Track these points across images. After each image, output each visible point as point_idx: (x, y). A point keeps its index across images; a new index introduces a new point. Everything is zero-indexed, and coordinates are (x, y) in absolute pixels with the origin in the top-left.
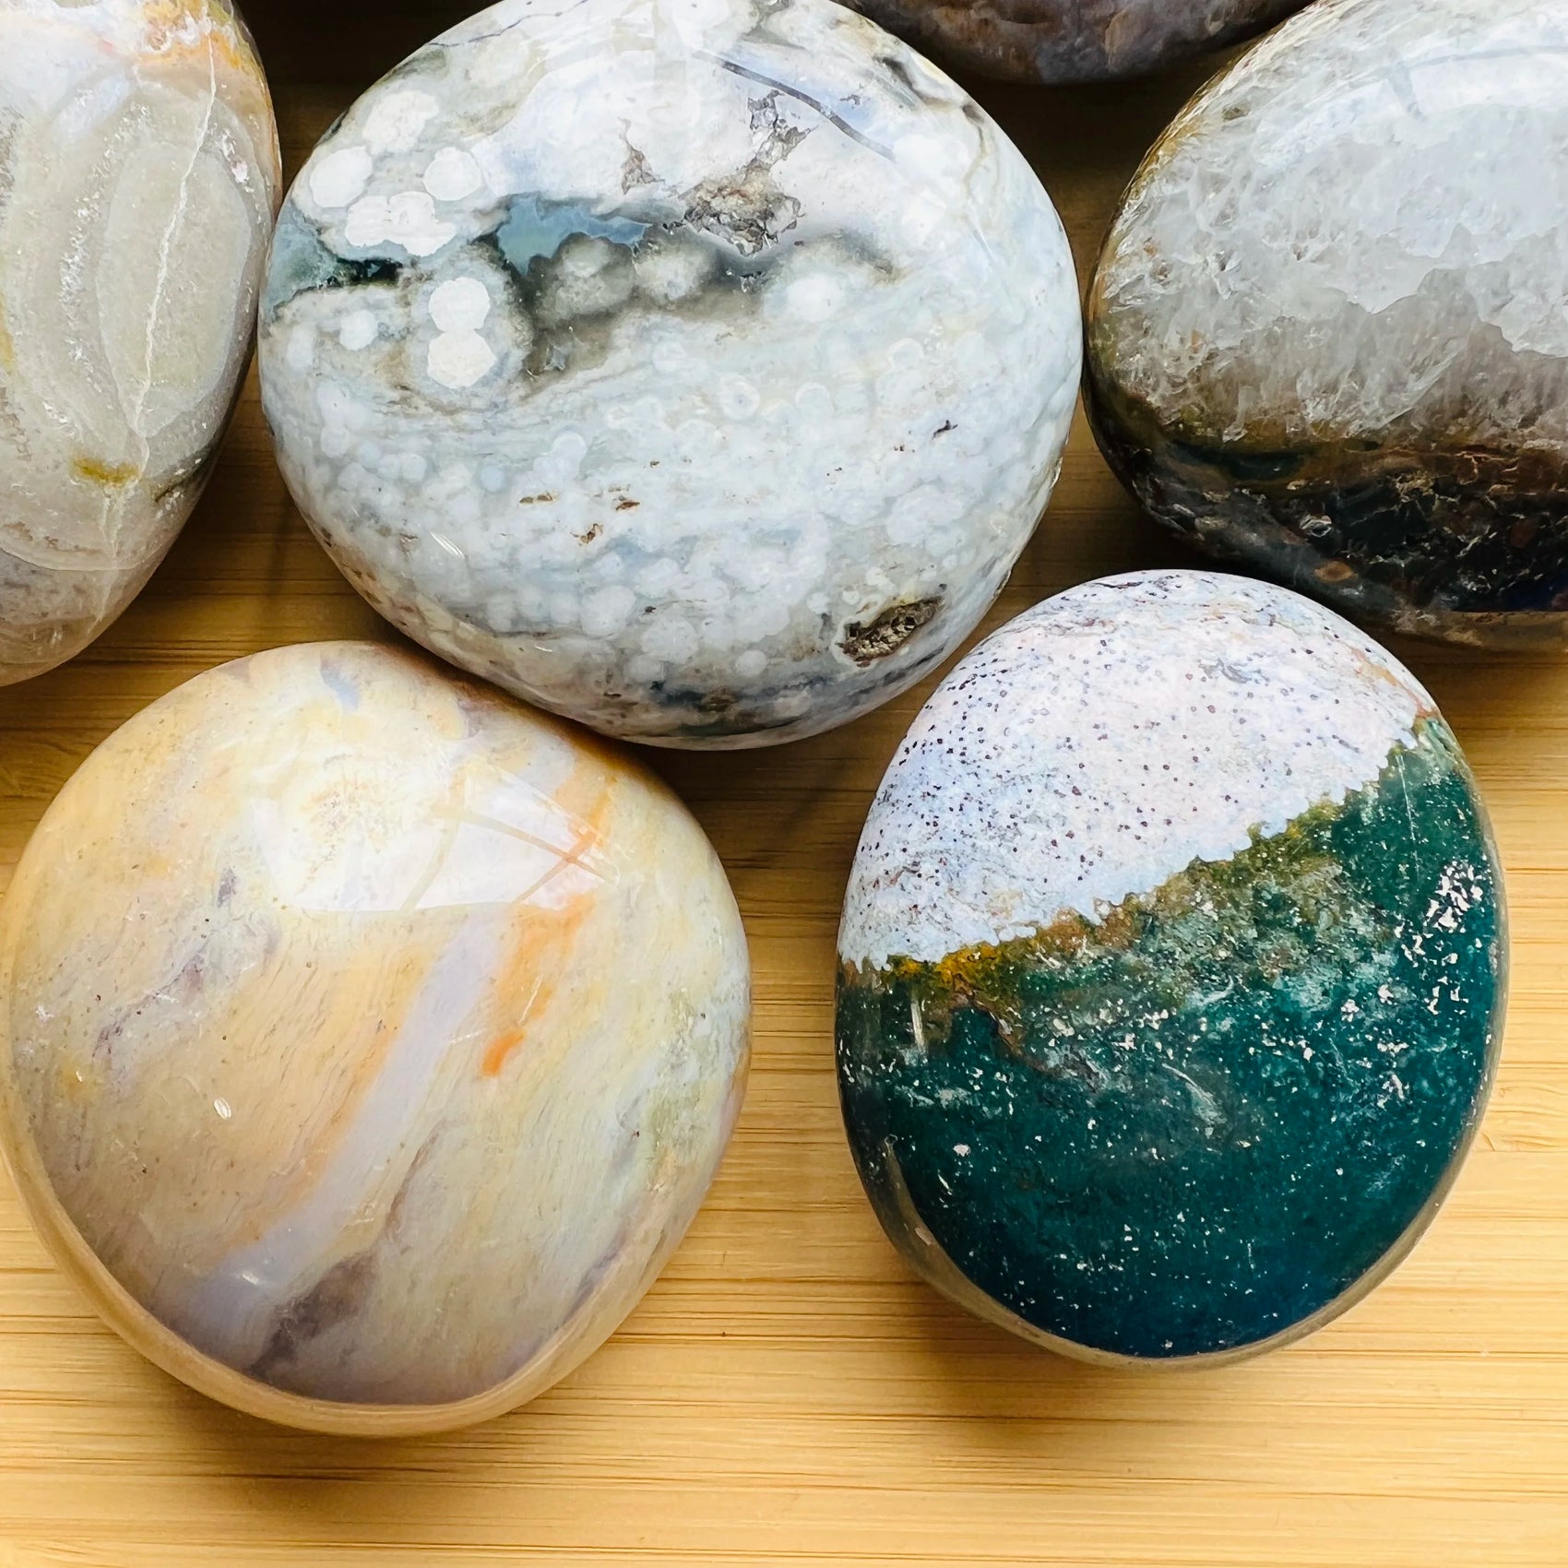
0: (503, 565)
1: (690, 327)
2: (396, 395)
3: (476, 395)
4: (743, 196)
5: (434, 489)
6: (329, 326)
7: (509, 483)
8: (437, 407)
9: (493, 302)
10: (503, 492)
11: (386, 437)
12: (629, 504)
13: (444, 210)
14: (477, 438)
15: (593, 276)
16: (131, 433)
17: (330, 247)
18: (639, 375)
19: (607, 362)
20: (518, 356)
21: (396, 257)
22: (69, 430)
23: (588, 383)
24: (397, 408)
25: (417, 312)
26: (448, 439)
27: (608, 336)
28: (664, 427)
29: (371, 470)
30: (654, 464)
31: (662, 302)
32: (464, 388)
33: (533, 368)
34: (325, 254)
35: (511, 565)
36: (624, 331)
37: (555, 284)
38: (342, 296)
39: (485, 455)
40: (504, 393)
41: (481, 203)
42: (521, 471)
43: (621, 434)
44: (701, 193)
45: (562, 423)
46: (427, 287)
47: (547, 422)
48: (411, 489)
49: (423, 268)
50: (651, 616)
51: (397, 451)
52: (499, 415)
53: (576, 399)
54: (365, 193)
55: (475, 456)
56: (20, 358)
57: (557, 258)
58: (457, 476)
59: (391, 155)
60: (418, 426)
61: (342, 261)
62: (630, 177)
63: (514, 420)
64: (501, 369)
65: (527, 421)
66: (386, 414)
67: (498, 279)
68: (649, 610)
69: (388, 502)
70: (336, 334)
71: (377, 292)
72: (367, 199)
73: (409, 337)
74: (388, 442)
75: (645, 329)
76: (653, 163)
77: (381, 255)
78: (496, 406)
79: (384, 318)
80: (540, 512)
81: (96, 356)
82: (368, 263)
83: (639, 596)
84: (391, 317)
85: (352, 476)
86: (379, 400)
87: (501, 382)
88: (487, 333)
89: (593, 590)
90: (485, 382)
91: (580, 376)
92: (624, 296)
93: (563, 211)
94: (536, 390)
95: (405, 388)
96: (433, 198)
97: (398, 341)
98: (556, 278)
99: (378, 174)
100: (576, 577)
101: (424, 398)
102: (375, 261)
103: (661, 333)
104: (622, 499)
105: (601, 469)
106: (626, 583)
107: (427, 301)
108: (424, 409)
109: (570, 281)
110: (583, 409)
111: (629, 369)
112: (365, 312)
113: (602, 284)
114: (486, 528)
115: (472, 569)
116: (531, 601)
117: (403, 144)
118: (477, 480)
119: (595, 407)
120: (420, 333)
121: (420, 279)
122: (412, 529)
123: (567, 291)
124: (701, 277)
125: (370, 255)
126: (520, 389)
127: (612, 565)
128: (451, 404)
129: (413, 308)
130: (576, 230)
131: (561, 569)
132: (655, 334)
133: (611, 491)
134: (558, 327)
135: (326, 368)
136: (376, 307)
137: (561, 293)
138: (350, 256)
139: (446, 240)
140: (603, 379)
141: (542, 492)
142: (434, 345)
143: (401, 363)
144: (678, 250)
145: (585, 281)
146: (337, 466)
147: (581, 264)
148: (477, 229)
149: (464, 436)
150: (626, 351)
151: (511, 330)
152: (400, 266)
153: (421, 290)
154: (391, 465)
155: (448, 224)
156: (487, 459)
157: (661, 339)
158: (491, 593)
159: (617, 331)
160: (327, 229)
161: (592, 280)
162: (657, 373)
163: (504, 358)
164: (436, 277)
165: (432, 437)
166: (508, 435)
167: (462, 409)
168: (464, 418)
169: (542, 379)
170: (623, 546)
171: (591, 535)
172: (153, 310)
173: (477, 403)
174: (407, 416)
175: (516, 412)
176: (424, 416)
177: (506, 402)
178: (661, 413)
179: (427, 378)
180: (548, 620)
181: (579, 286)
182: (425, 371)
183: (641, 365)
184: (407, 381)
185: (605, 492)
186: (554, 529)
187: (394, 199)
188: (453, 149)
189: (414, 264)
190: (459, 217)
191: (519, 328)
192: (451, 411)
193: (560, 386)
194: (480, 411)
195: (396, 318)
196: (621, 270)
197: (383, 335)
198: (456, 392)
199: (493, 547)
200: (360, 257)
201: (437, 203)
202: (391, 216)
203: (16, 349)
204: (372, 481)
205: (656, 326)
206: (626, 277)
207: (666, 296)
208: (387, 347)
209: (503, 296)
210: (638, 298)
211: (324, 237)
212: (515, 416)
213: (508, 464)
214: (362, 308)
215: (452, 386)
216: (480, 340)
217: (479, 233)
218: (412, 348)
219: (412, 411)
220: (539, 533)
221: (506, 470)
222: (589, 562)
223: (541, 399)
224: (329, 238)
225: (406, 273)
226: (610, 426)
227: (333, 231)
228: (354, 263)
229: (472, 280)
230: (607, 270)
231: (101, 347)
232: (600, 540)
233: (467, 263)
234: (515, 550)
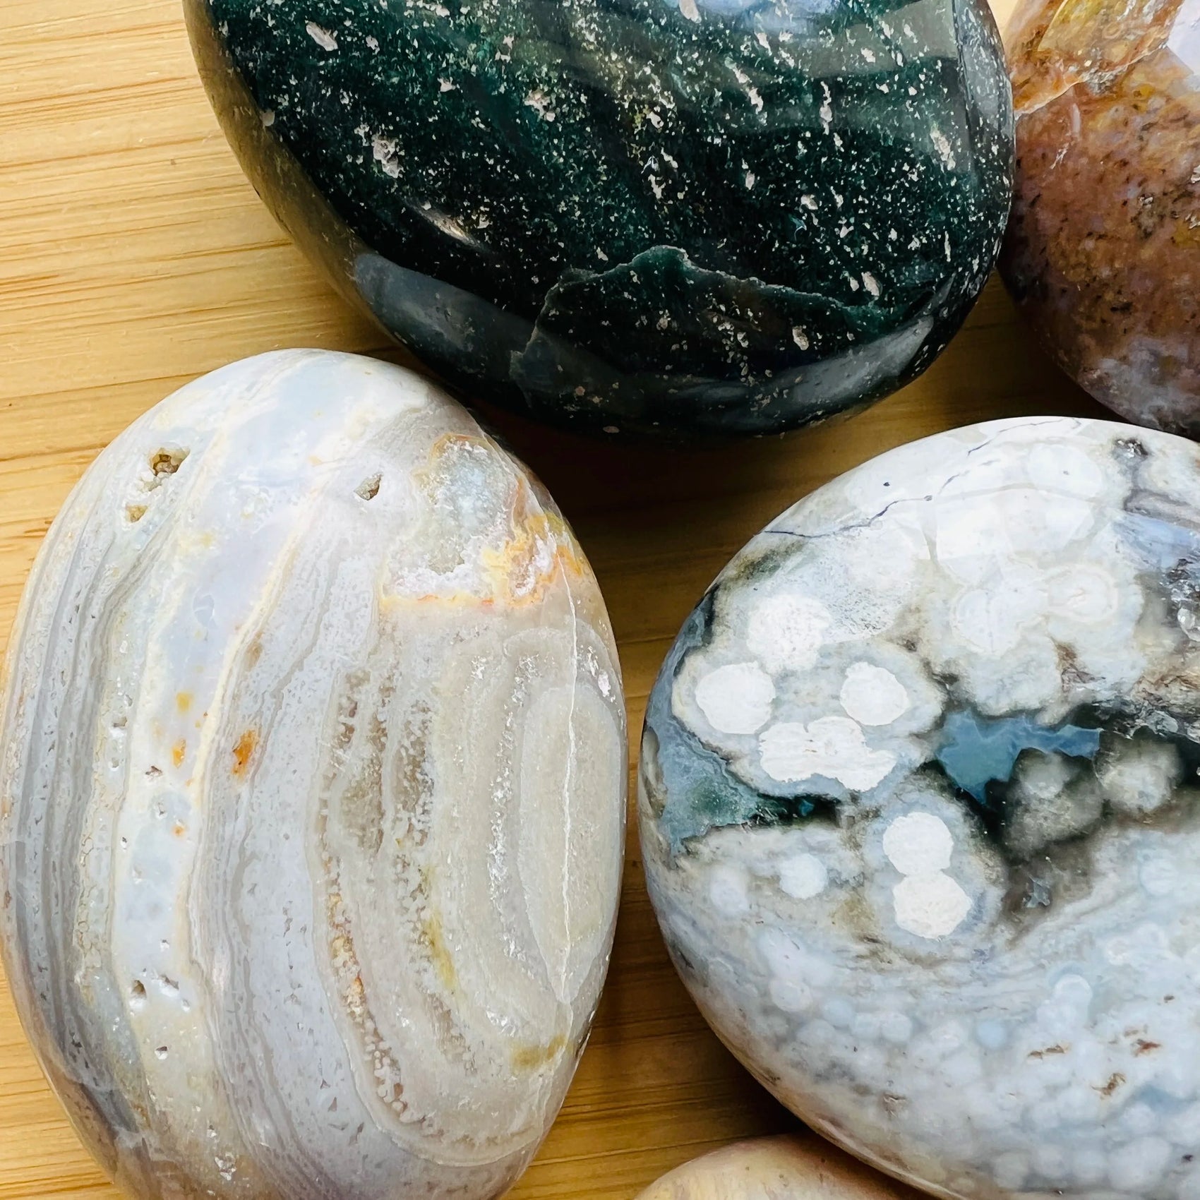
0: (1014, 1125)
1: (1174, 839)
2: (863, 948)
3: (956, 944)
4: (1185, 681)
5: (924, 1049)
6: (765, 869)
7: (1011, 1036)
8: (916, 960)
9: (956, 838)
10: (1006, 1048)
11: (857, 994)
12: (1147, 1046)
13: (876, 736)
14: (966, 991)
15: (1058, 796)
16: (560, 1005)
17: (744, 780)
18: (1131, 902)
19: (1095, 891)
20: (995, 895)
21: (833, 793)
22: (509, 1030)
23: (1078, 917)
24: (865, 963)
25: (872, 856)
26: (934, 995)
27: (1088, 862)
28: (1171, 956)
29: (844, 1029)
30: (1169, 998)
31: (1136, 813)
32: (942, 937)
33: (1014, 906)
34: (741, 788)
35: (1025, 1124)
36: (1105, 852)
37: (1019, 810)
38: (774, 837)
39: (979, 1010)
40: (988, 938)
41: (915, 726)
42: (1023, 1023)
43: (1125, 969)
44: (1144, 685)
45: (1061, 965)
46: (876, 825)
47: (1042, 966)
48: (895, 1050)
49: (867, 804)
50: (1188, 1165)
51: (873, 1010)
52: (988, 964)
53: (1070, 936)
54: (775, 718)
55: (968, 1012)
56: (462, 973)
57: (1014, 781)
58: (951, 1034)
59: (793, 673)
60: (897, 982)
61: (766, 797)
62: (1066, 678)
63: (1005, 968)
64: (980, 912)
65: (1019, 968)
66: (852, 969)
67: (955, 810)
68: (1188, 1158)
69: (867, 1062)
70: (775, 880)
71: (817, 833)
72: (778, 726)
73: (867, 884)
74: (862, 1000)
75: (1128, 848)
76: (1088, 659)
77: (814, 790)
78: (982, 953)
79: (833, 863)
80: (1053, 1068)
81: (526, 942)
82: (798, 799)
83: (1175, 1146)
84: (840, 861)
85: (816, 1034)
86: (845, 955)
87: (982, 927)
88: (955, 872)
89: (1121, 1144)
90: (965, 928)
91: (1069, 910)
92: (1096, 814)
93: (1007, 726)
94: (1023, 931)
95: (874, 941)
96: (858, 722)
97: (854, 889)
98: (1018, 803)
99: (785, 697)
100: (1100, 1132)
101: (897, 951)
102: (808, 797)
103: (1146, 851)
104: (1140, 1042)
105: (1113, 1012)
106: (1158, 1133)
107: (880, 842)
108: (899, 963)
109: (1034, 805)
110: (1079, 949)
111: (1119, 896)
112: (807, 856)
113: (1069, 804)
114: (991, 1088)
115: (975, 1129)
116: (1049, 1160)
117: (804, 660)
118: (975, 1038)
119: (1092, 943)
120: (879, 878)
121: (866, 816)
122: (897, 1089)
123: (1035, 818)
124: (1169, 780)
125: (800, 790)
126: (1005, 933)
127: (1140, 1115)
128: (930, 954)
129: (865, 850)
130: (1025, 744)
131: (1085, 1125)
132: (1140, 853)
133: (1127, 1034)
134: (1032, 857)
135: (769, 917)
136: (819, 850)
137: (1028, 820)
138: (777, 793)
139: (886, 770)
140: (1094, 910)
141: (1051, 1044)
142: (899, 890)
143: (863, 913)
144: (1140, 754)
145: (1051, 802)
146: (795, 1022)
147: (1042, 784)
148: (918, 756)
149: (952, 990)
150: (1112, 875)
151: (981, 866)
152: (839, 802)
153: (869, 829)
154: (865, 1023)
155: (884, 752)
156: (983, 1014)
157: (1146, 858)
158: (998, 1153)
159: (1098, 855)
160: (736, 758)
161: (1059, 802)
162: (1150, 897)
163: (980, 899)
164: (883, 813)
165: (914, 993)
166: (1000, 986)
167: (943, 961)
168: (948, 970)
169: (1027, 919)
170: (1151, 1095)
171: (1111, 1086)
172: (565, 869)
173: (960, 952)
174: (881, 971)
175: (1006, 959)
176: (899, 971)
177: (992, 949)
178: (1164, 940)
179: (897, 928)
180: (1070, 1178)
181: (1046, 809)
182: (893, 920)
183: (1132, 890)
184: (875, 932)
185: (1122, 1037)
186: (1069, 1084)
187: (811, 726)
188: (864, 665)
189: (855, 798)
190: (895, 743)
191: (991, 864)
192: (930, 963)
193: (1050, 924)
194: (964, 961)
195: (849, 864)
196: (1084, 786)
197: (836, 882)
198: (933, 941)
199: (1002, 1109)
200: (788, 793)
201: (865, 730)
202: (813, 746)
203: (457, 966)
204: (843, 1039)
205: (1137, 844)
206: (1093, 792)
207: (1140, 809)
208: (843, 895)
209: (965, 828)
210: (1111, 814)
211: (733, 768)
212: (1007, 963)
213: (1007, 1017)
214: (803, 851)
215: (928, 935)
216: (950, 881)
217: (922, 761)
218: (873, 897)
219: (885, 965)
220: (1053, 1090)
221: (1006, 1023)
222: (1114, 1116)
223: (1031, 940)
224: (740, 768)
225: (847, 810)
226: (1112, 962)
227: (745, 762)
228: (781, 801)
229: (926, 814)
230: (1070, 787)
231: (531, 932)
232: (1123, 1091)
233: (915, 796)
234: (1027, 1110)
